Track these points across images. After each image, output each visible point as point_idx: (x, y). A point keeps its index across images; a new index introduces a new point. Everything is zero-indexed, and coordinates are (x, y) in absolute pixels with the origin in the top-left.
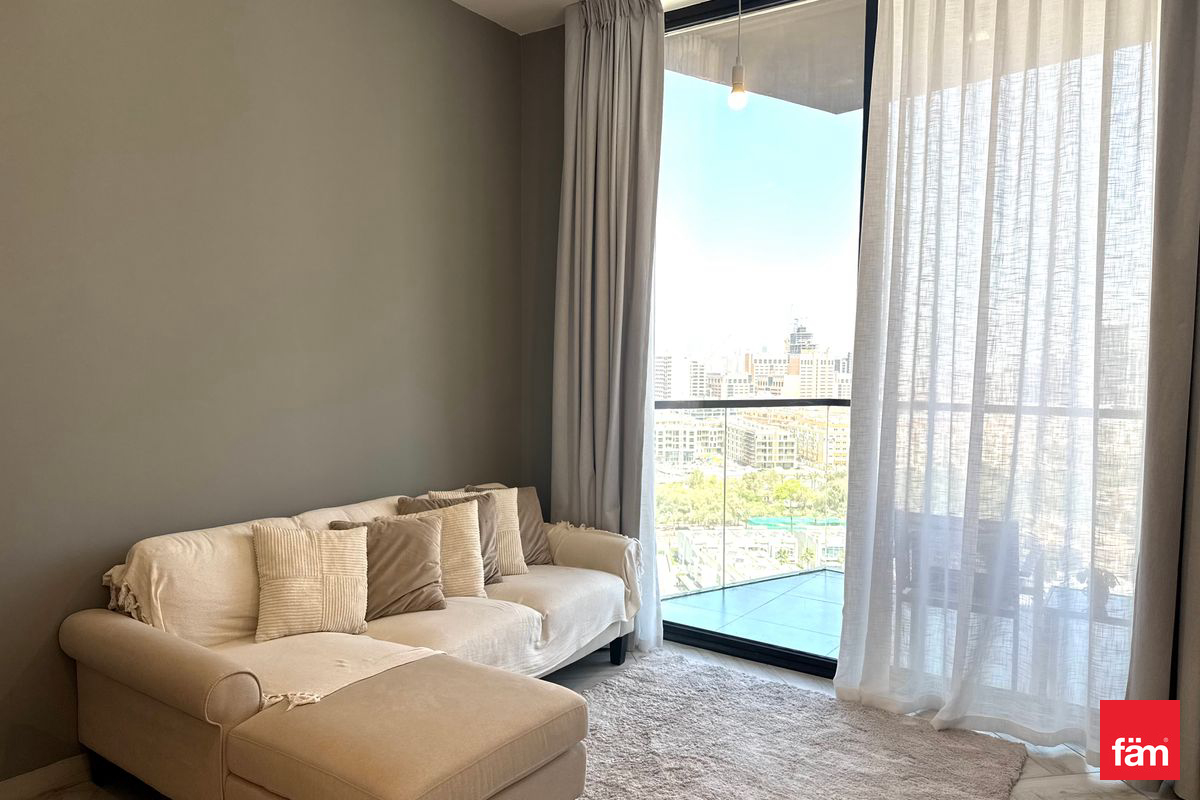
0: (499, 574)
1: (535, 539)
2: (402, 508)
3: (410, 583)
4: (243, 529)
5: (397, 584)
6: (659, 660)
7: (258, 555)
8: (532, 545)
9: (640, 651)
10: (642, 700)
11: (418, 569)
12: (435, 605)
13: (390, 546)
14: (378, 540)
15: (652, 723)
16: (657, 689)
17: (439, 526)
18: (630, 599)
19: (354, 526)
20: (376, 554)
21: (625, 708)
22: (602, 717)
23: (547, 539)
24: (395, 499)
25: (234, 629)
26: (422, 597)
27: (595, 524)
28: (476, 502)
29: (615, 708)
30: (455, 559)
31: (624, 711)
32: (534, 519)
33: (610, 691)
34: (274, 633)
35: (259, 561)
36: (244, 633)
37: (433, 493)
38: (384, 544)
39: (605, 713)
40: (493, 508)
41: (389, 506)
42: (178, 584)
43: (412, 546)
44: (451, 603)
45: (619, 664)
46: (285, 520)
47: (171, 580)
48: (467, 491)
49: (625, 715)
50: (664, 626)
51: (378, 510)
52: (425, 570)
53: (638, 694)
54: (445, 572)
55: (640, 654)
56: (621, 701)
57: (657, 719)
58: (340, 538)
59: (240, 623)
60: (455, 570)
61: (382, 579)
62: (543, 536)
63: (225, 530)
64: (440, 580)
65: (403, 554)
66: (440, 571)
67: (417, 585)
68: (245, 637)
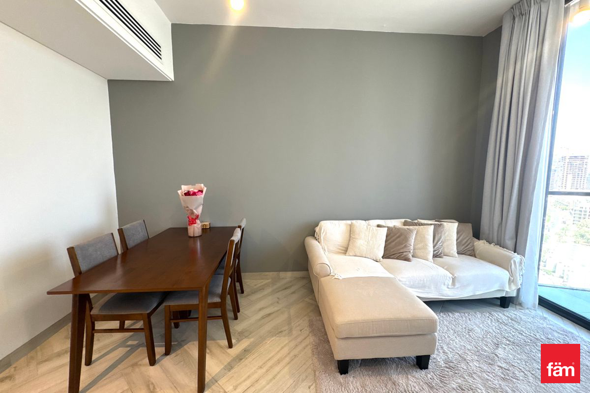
0: (442, 255)
1: (466, 245)
2: (405, 224)
3: (399, 250)
4: (349, 222)
5: (395, 249)
6: (529, 314)
7: (351, 231)
8: (464, 247)
9: (522, 306)
10: (506, 328)
11: (404, 245)
12: (407, 260)
13: (394, 236)
14: (391, 233)
15: (504, 341)
16: (520, 327)
17: (415, 233)
18: (513, 281)
19: (384, 227)
20: (388, 238)
21: (494, 328)
22: (479, 327)
23: (473, 246)
24: (403, 220)
25: (342, 250)
26: (403, 256)
27: (500, 244)
28: (433, 226)
29: (489, 326)
30: (420, 246)
31: (492, 329)
32: (467, 237)
33: (490, 317)
34: (351, 254)
35: (351, 233)
36: (343, 252)
37: (419, 220)
38: (392, 235)
39: (481, 326)
40: (442, 229)
41: (401, 222)
42: (328, 234)
43: (402, 237)
44: (414, 261)
45: (504, 308)
46: (363, 221)
47: (326, 233)
48: (436, 221)
49: (491, 331)
50: (539, 298)
51: (396, 223)
52: (405, 246)
53: (506, 325)
54: (414, 249)
55: (520, 308)
56: (493, 324)
57: (509, 341)
58: (376, 230)
59: (344, 249)
60: (420, 249)
61: (389, 246)
62: (471, 244)
63: (344, 222)
64: (412, 251)
65: (398, 239)
66: (412, 248)
67: (401, 251)
68: (343, 253)
